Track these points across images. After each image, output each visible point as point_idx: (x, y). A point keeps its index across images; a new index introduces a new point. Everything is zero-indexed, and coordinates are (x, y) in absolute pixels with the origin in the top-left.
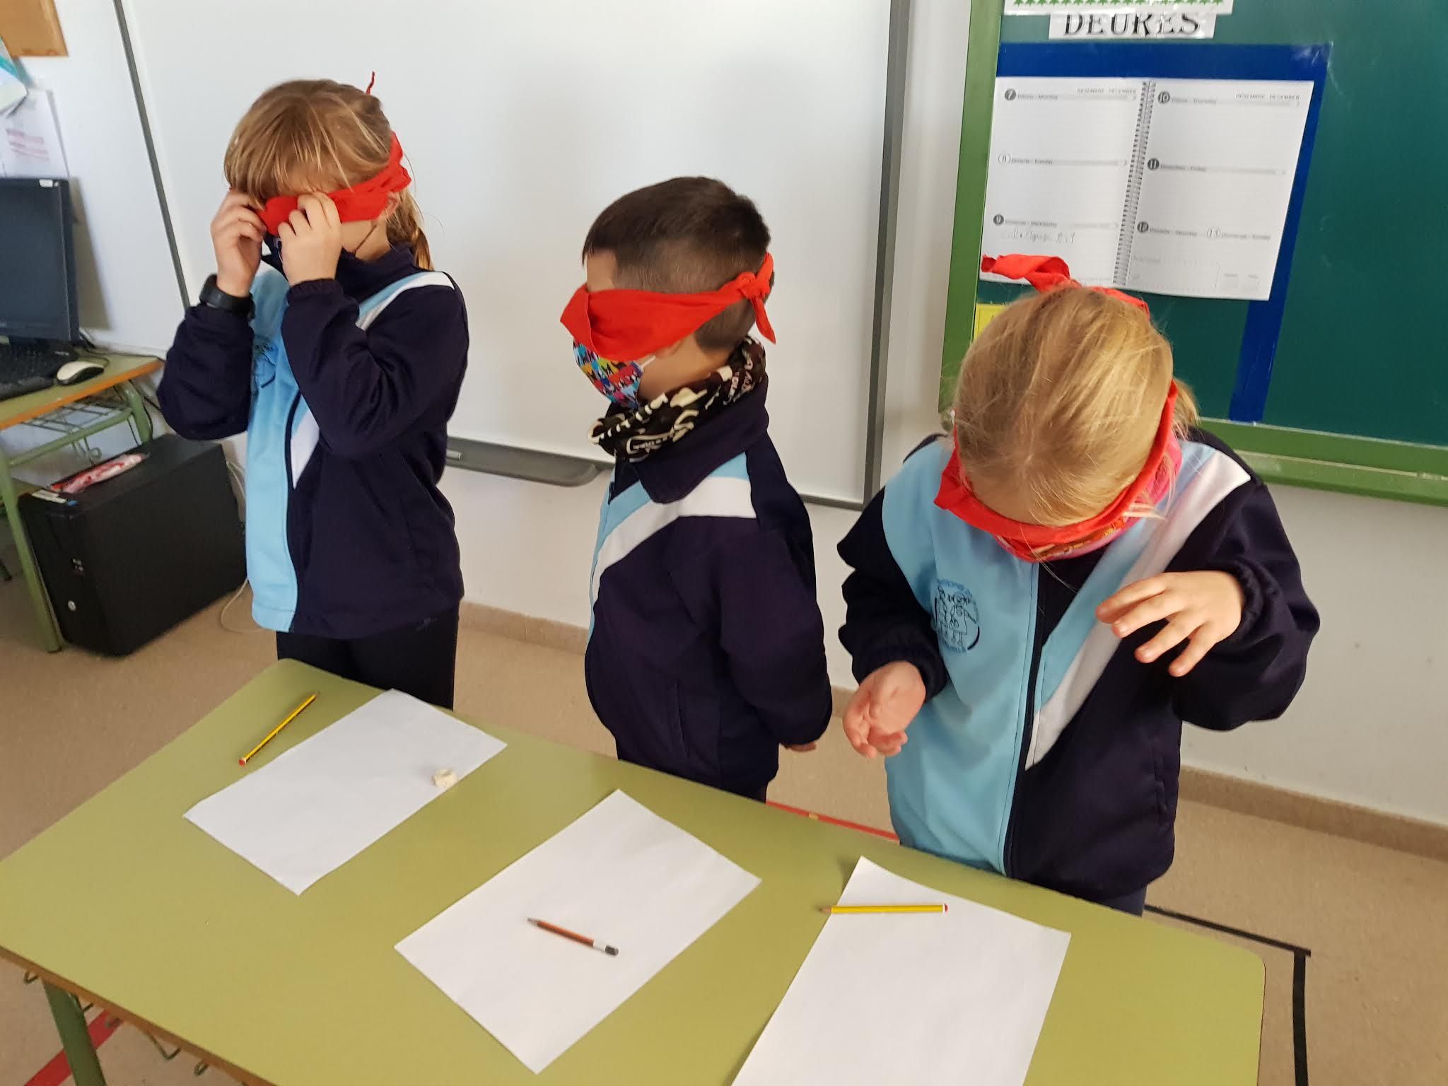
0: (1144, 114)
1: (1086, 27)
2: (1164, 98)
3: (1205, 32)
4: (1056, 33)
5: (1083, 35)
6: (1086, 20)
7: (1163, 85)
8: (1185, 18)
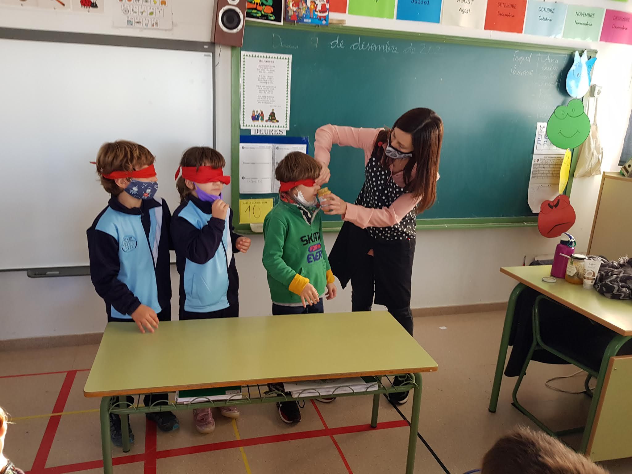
0: (274, 152)
1: (259, 132)
2: (278, 148)
3: (284, 134)
4: (253, 133)
5: (259, 134)
6: (259, 130)
7: (277, 145)
8: (280, 131)
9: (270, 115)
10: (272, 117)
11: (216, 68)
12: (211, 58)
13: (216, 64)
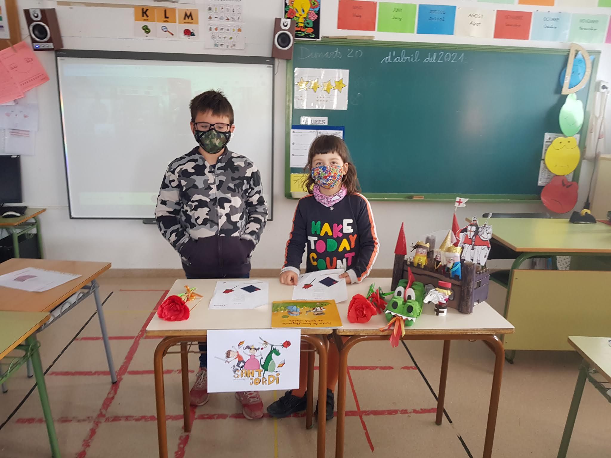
1: (307, 122)
3: (326, 124)
4: (302, 123)
7: (319, 131)
8: (323, 121)
11: (276, 76)
12: (272, 69)
13: (276, 73)
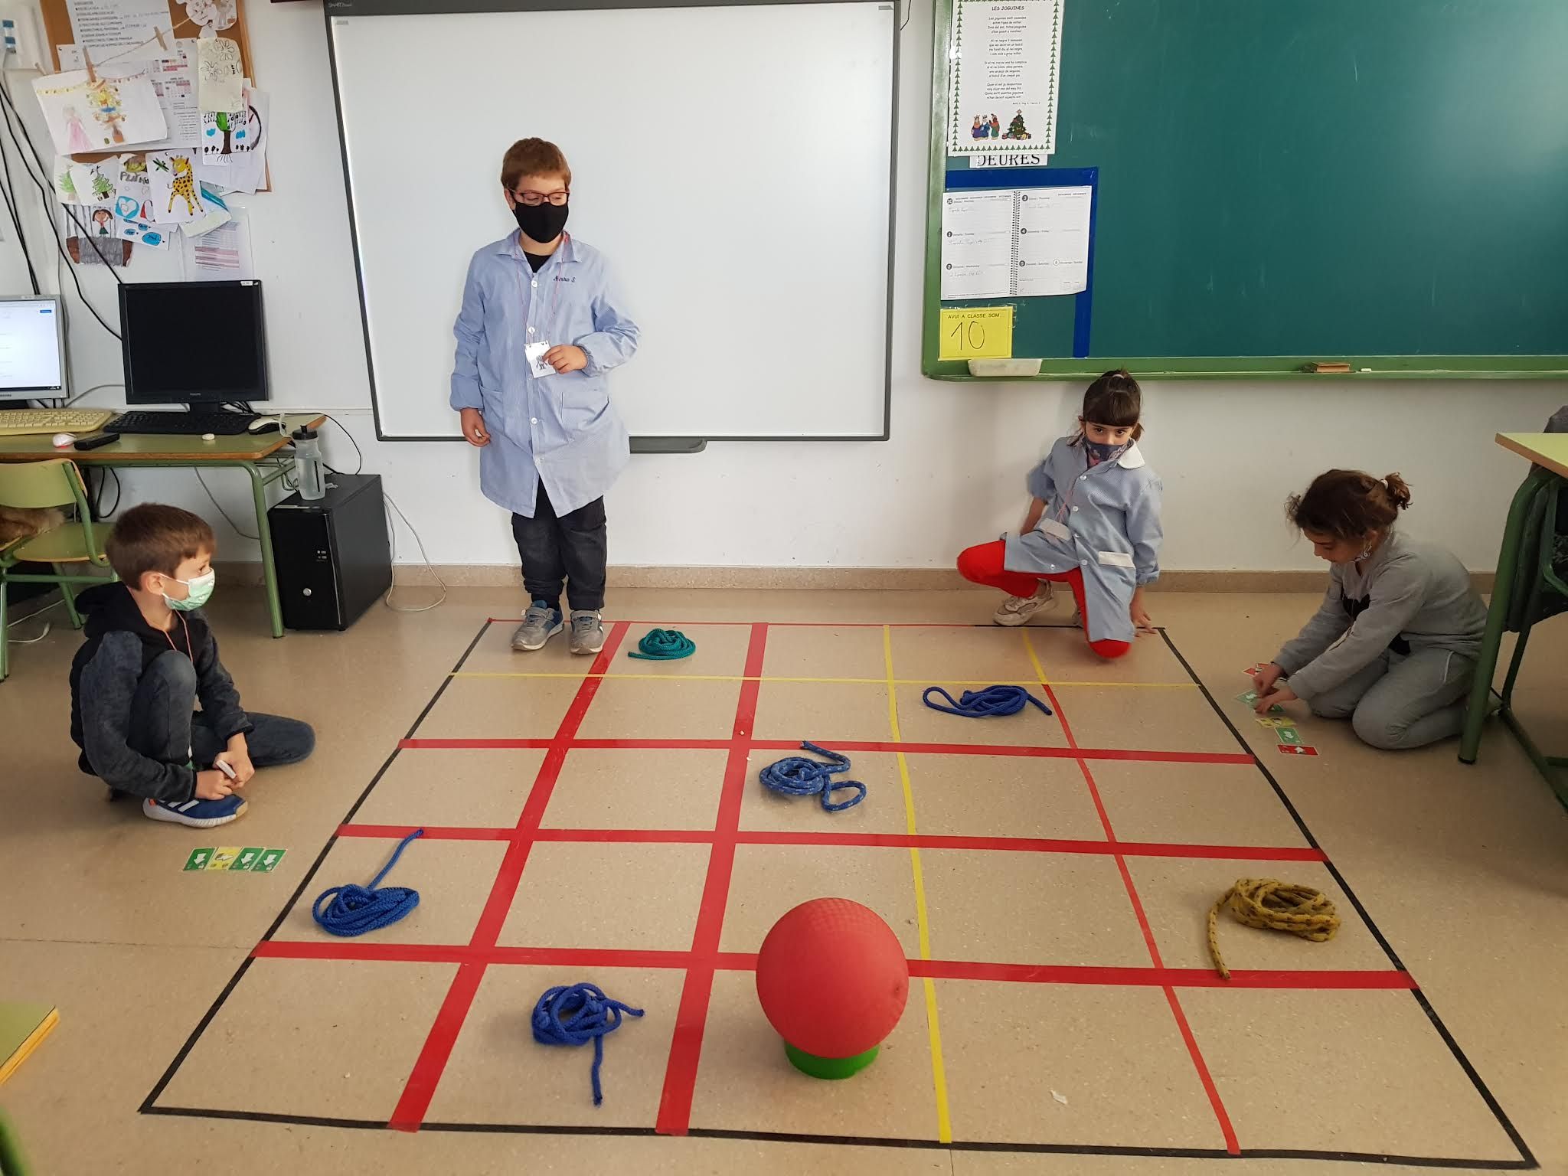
0: (1016, 207)
1: (987, 162)
2: (1025, 199)
3: (1044, 162)
4: (975, 164)
5: (986, 165)
6: (987, 158)
7: (1024, 192)
9: (1012, 124)
10: (1018, 128)
11: (904, 34)
12: (892, 11)
13: (902, 23)
